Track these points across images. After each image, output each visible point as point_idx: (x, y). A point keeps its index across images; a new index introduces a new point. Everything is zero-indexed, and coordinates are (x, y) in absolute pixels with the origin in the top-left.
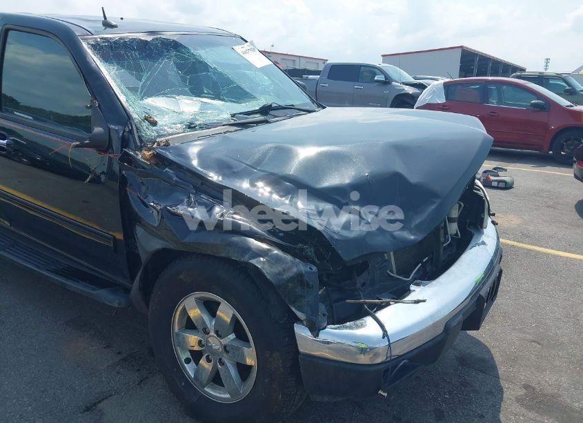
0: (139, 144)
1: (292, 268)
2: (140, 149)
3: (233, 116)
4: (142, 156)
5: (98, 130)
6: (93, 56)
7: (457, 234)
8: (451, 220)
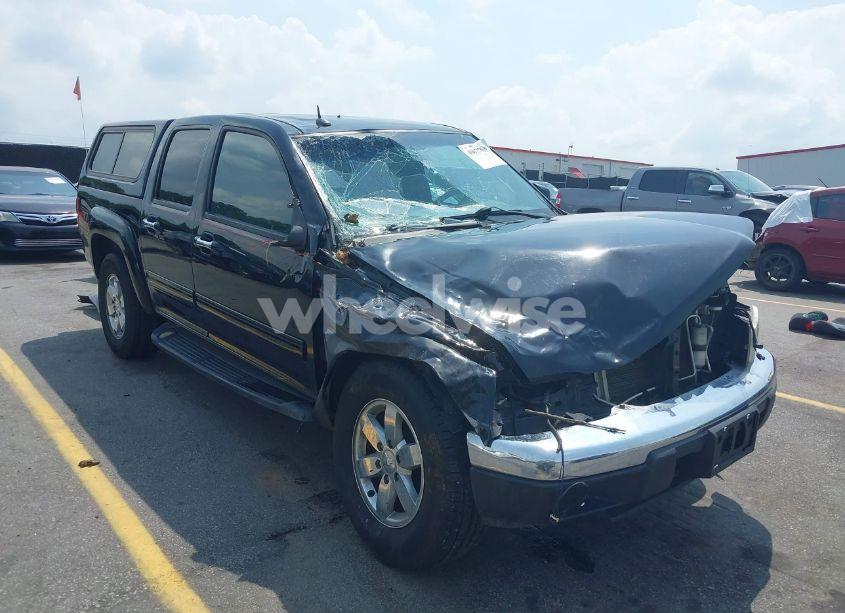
0: (335, 243)
1: (468, 370)
2: (336, 249)
3: (442, 220)
4: (336, 256)
5: (297, 228)
6: (300, 155)
7: (706, 367)
8: (697, 348)
